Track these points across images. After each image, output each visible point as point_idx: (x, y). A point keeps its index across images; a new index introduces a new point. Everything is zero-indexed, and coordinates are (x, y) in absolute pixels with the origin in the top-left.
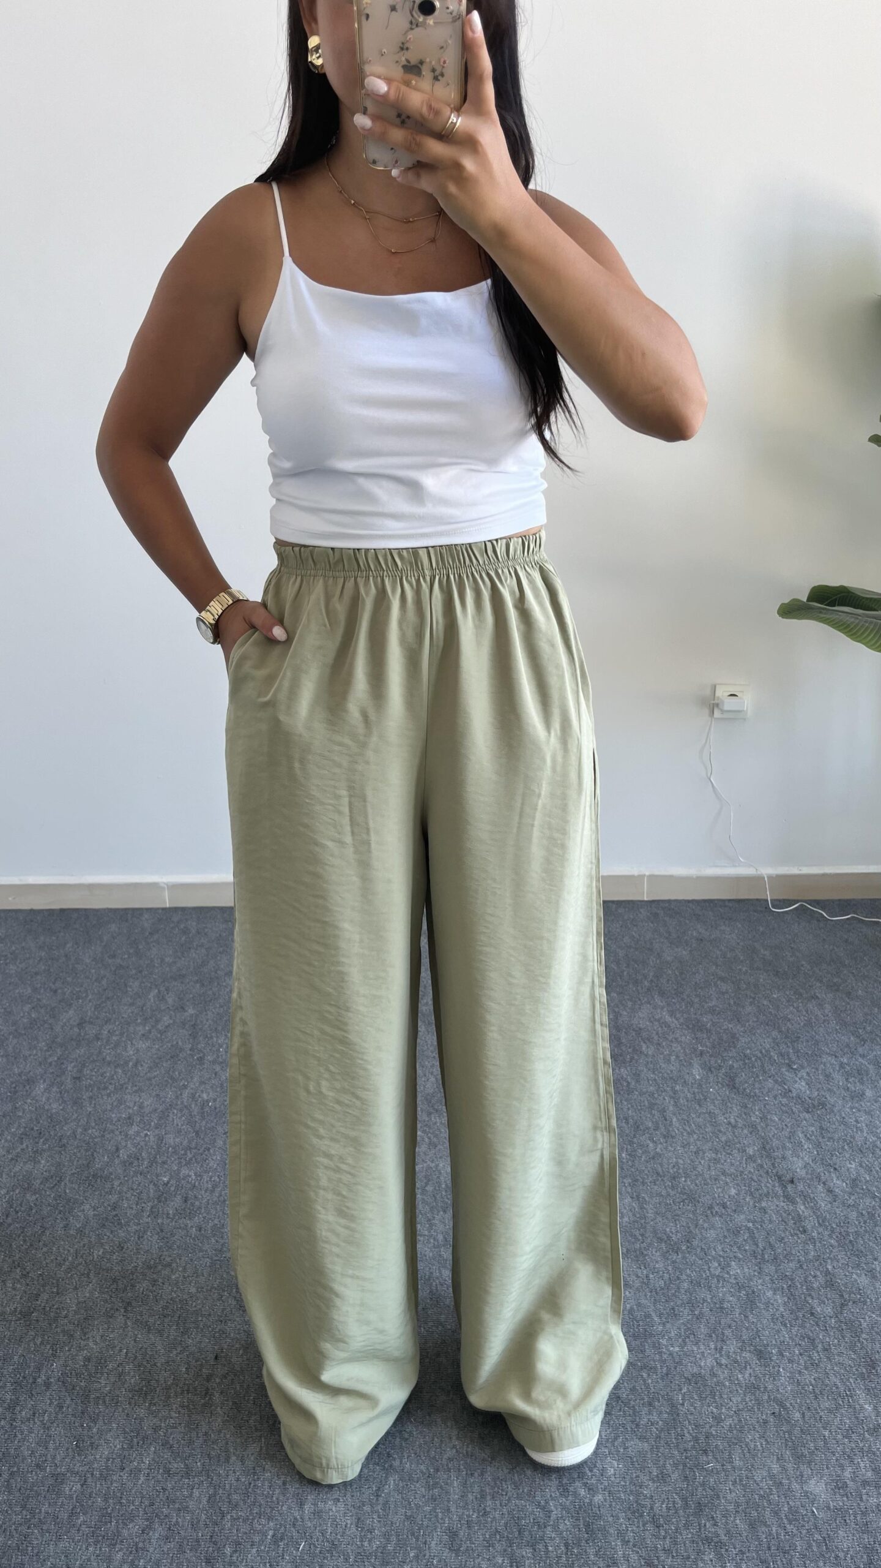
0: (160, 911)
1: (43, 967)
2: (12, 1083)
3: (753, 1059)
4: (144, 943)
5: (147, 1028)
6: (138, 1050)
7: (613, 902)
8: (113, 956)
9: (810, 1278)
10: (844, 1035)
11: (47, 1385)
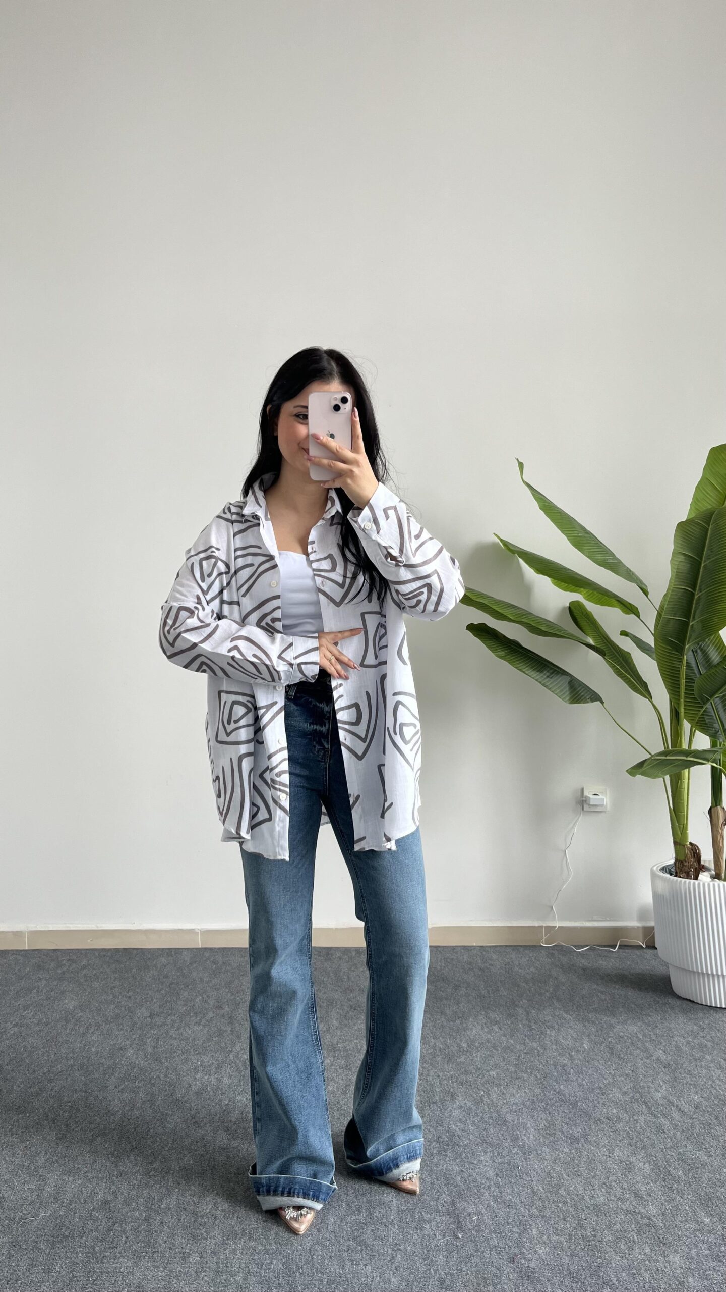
0: (195, 950)
1: (118, 983)
2: (110, 1050)
3: (626, 1038)
4: (186, 968)
5: (198, 1019)
6: (193, 1032)
7: (521, 946)
8: (166, 977)
9: (668, 1156)
10: (688, 1025)
11: (169, 1209)
